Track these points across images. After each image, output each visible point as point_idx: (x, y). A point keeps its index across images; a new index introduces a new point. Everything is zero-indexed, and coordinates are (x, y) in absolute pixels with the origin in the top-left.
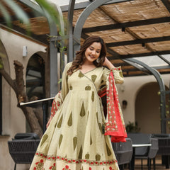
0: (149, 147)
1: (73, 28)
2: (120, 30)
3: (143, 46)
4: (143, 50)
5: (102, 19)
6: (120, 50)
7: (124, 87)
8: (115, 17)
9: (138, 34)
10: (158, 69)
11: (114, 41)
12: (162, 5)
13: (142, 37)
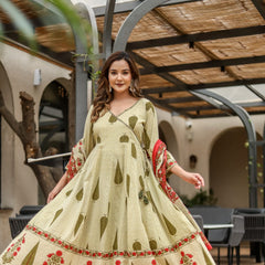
0: (229, 229)
1: (113, 41)
2: (186, 45)
3: (223, 70)
4: (223, 77)
5: (158, 28)
6: (187, 77)
7: (192, 134)
8: (179, 25)
9: (215, 51)
10: (246, 106)
11: (177, 63)
12: (252, 7)
13: (221, 56)
